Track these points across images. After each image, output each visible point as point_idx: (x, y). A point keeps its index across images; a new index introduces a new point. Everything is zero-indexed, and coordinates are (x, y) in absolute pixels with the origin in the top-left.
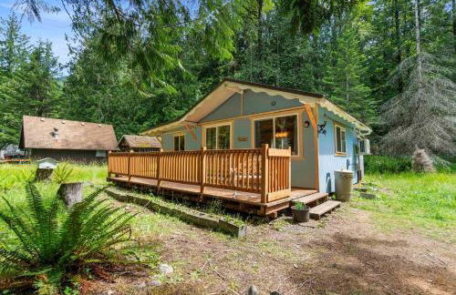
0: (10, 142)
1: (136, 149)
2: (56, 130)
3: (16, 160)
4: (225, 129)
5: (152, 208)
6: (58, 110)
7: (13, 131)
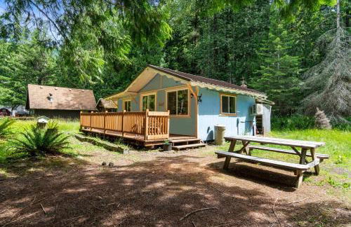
0: (19, 104)
1: (109, 110)
2: (51, 95)
3: (24, 117)
4: (153, 97)
5: (94, 143)
6: (53, 79)
7: (21, 95)
